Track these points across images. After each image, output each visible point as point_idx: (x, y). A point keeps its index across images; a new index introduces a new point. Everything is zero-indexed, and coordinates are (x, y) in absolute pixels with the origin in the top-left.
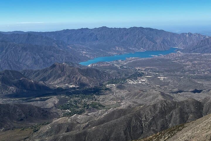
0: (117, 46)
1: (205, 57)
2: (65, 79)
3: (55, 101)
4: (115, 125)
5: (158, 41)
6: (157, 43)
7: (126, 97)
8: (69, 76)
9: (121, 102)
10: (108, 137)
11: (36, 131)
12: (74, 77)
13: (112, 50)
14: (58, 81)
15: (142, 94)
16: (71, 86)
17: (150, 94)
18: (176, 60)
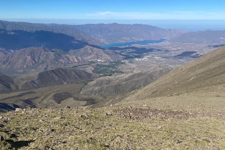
0: (125, 36)
1: (186, 45)
2: (94, 56)
3: (92, 69)
4: (138, 81)
5: (152, 34)
6: (151, 35)
7: (136, 68)
8: (97, 54)
9: (134, 71)
10: (134, 87)
11: (86, 84)
12: (100, 55)
13: (121, 39)
14: (90, 57)
15: (146, 67)
16: (99, 61)
17: (152, 67)
18: (166, 47)
